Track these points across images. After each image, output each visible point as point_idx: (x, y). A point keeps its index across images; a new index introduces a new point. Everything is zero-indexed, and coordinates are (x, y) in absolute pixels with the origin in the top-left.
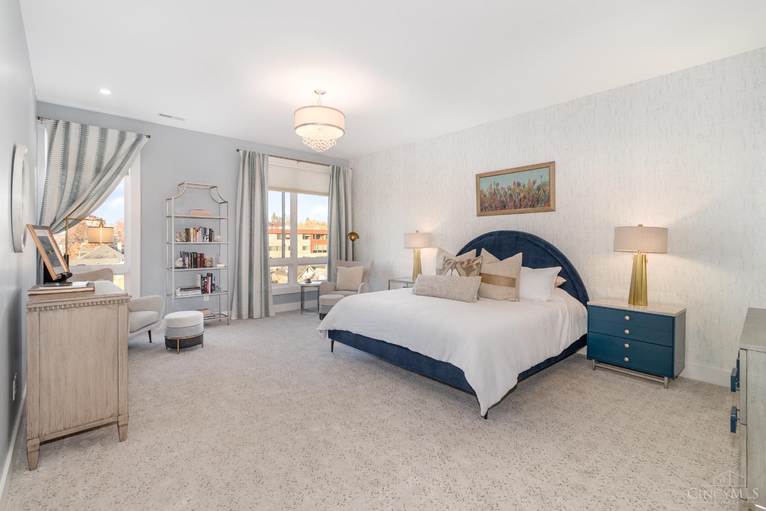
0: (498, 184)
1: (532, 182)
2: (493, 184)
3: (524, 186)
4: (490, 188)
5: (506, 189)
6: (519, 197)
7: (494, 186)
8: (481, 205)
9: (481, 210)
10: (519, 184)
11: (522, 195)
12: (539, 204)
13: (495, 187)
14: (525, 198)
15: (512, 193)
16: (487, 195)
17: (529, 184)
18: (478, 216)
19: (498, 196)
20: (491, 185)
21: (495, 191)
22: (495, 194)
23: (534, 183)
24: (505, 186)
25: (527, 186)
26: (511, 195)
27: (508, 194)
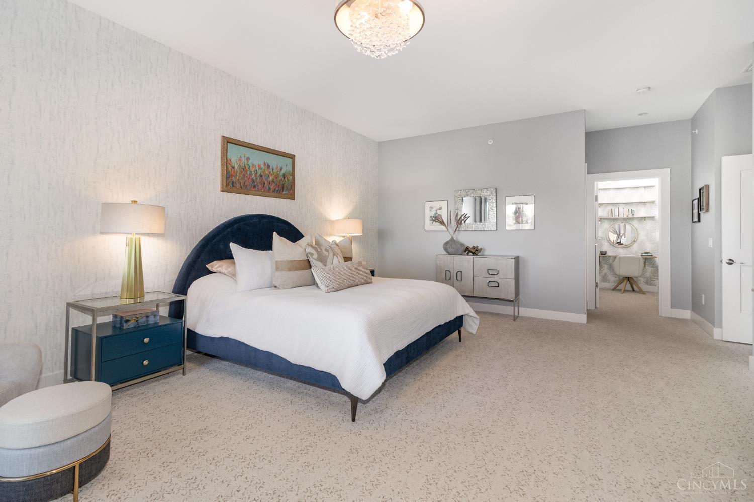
0: (248, 159)
1: (279, 167)
2: (243, 156)
3: (273, 170)
4: (240, 160)
5: (257, 166)
6: (268, 179)
7: (244, 160)
8: (227, 178)
9: (227, 185)
10: (269, 166)
11: (271, 178)
12: (284, 190)
13: (246, 161)
14: (273, 182)
15: (262, 174)
16: (236, 167)
17: (277, 168)
18: (222, 191)
19: (248, 173)
20: (241, 157)
21: (245, 166)
22: (244, 169)
23: (281, 170)
24: (256, 163)
25: (275, 171)
26: (261, 175)
27: (259, 173)
